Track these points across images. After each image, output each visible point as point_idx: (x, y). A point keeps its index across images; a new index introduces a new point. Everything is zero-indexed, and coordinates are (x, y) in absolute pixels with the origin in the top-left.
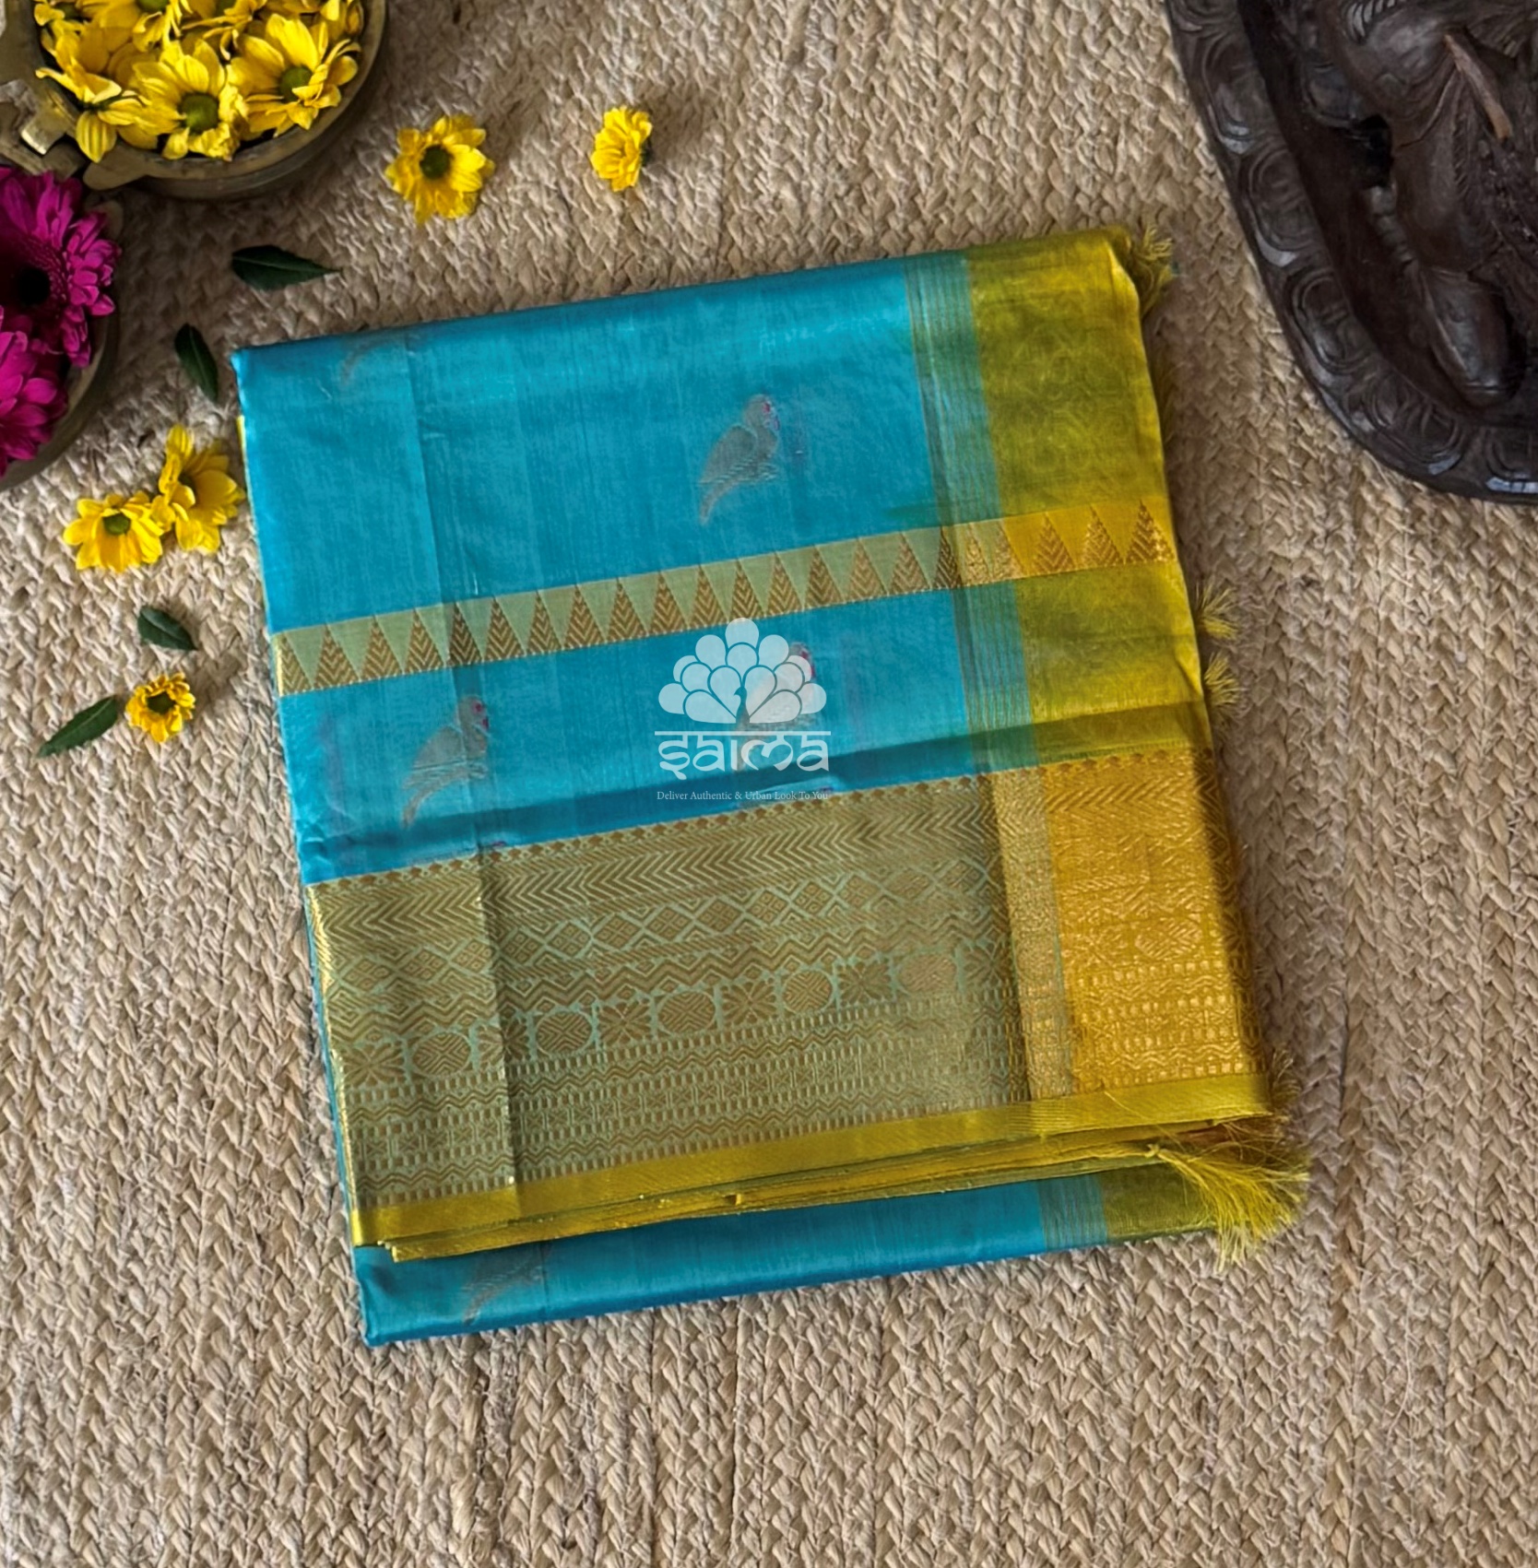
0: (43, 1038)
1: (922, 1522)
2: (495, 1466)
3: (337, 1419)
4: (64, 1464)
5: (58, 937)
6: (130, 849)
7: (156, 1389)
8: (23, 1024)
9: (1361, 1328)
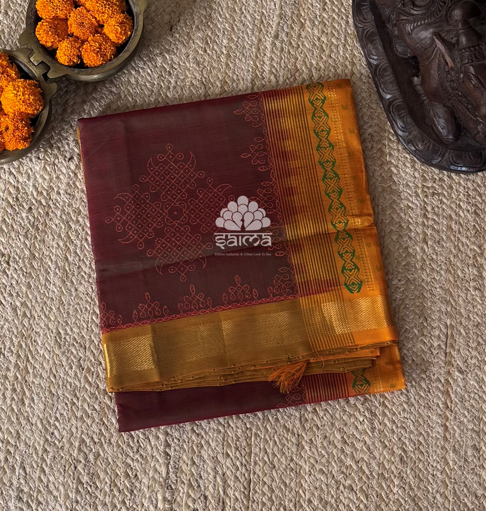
0: (30, 350)
1: (312, 498)
2: (172, 485)
3: (122, 471)
4: (32, 490)
5: (36, 317)
6: (60, 288)
7: (62, 463)
9: (452, 432)
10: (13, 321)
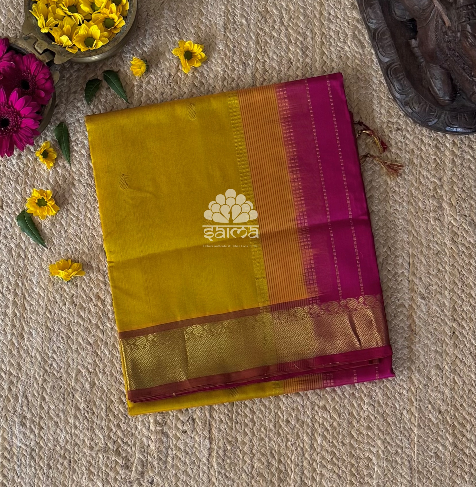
0: (26, 288)
1: (289, 418)
4: (34, 416)
5: (30, 257)
6: (51, 230)
7: (61, 392)
8: (20, 284)
9: (417, 354)
10: (9, 261)
